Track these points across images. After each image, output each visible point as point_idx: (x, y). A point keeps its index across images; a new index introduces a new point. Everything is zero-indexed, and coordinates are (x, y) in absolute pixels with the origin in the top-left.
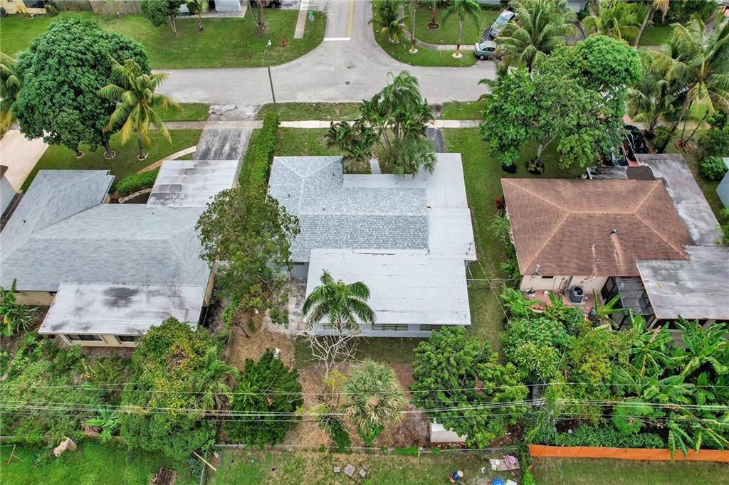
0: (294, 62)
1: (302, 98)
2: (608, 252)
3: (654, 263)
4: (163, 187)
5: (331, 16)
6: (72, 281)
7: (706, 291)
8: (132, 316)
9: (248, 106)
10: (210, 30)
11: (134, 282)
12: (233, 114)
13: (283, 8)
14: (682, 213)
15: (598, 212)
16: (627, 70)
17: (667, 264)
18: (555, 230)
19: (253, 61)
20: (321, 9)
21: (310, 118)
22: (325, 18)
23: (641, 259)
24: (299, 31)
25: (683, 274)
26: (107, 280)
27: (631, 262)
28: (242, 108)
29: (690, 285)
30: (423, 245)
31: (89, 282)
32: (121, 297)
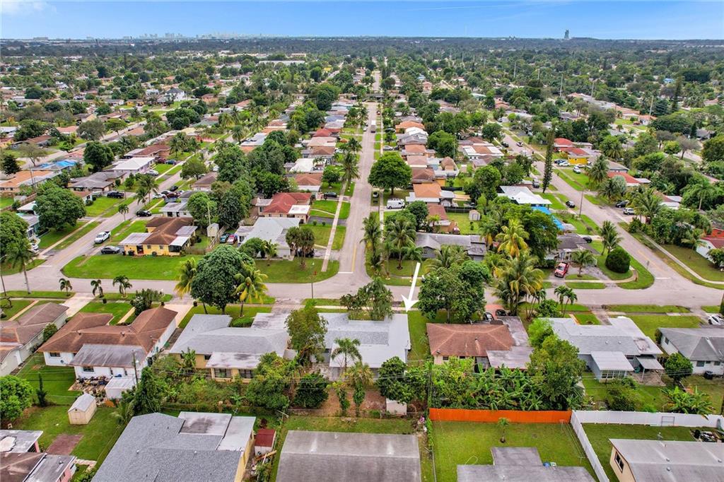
0: (321, 282)
1: (326, 297)
2: (474, 347)
3: (495, 351)
4: (258, 322)
5: (342, 262)
6: (219, 351)
7: (516, 360)
8: (248, 363)
9: (296, 299)
10: (273, 266)
11: (249, 352)
12: (288, 302)
13: (315, 258)
14: (514, 336)
15: (469, 332)
16: (480, 272)
17: (500, 352)
18: (449, 338)
19: (298, 281)
20: (337, 259)
21: (330, 305)
22: (339, 263)
23: (488, 350)
24: (324, 268)
25: (507, 355)
26: (235, 352)
27: (484, 351)
28: (293, 300)
29: (509, 358)
30: (386, 343)
31: (227, 352)
32: (243, 357)
